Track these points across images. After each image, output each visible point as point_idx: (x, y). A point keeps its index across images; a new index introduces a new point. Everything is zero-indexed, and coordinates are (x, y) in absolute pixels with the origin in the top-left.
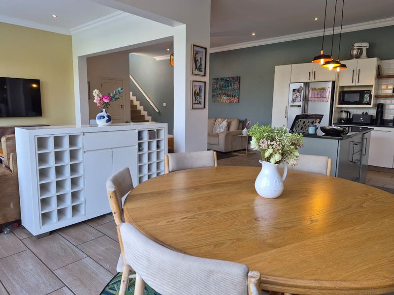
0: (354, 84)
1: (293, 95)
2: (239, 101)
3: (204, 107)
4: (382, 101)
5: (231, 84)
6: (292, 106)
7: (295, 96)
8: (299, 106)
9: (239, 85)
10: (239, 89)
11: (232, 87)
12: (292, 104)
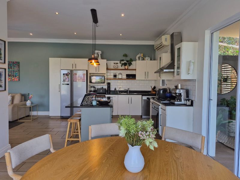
0: (97, 73)
1: (64, 77)
2: (19, 80)
3: (5, 90)
4: (109, 81)
5: (11, 67)
6: (63, 84)
7: (65, 78)
8: (68, 84)
9: (19, 68)
10: (19, 71)
11: (13, 69)
12: (63, 83)
